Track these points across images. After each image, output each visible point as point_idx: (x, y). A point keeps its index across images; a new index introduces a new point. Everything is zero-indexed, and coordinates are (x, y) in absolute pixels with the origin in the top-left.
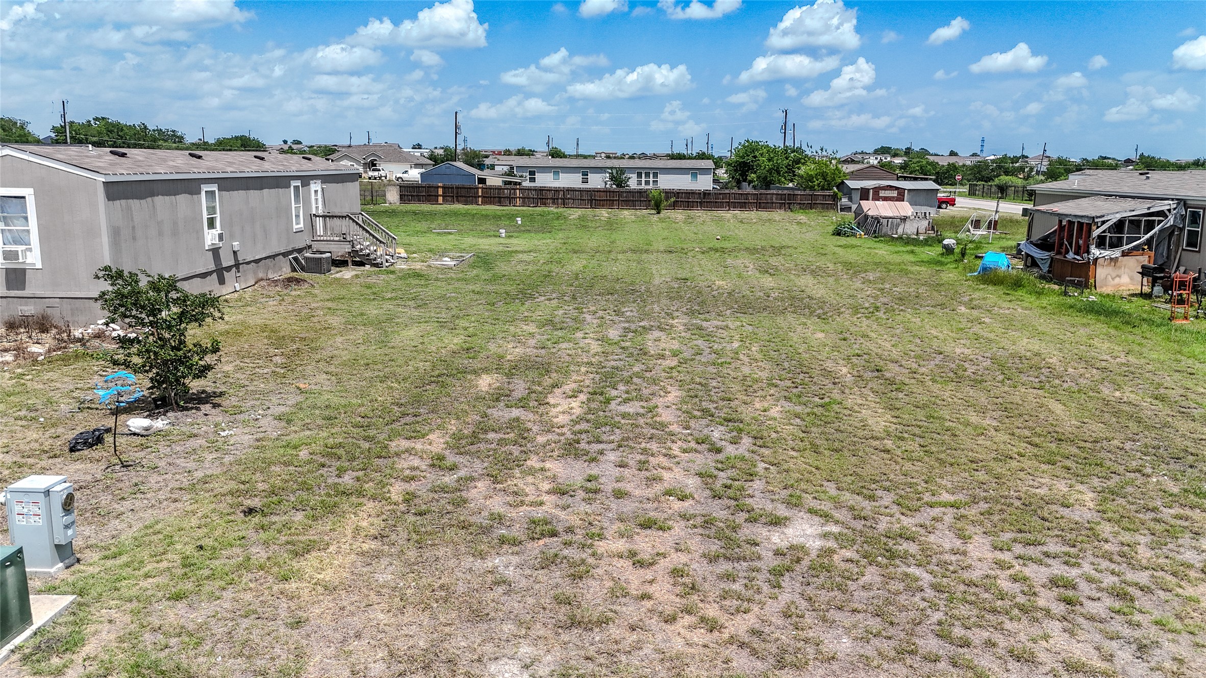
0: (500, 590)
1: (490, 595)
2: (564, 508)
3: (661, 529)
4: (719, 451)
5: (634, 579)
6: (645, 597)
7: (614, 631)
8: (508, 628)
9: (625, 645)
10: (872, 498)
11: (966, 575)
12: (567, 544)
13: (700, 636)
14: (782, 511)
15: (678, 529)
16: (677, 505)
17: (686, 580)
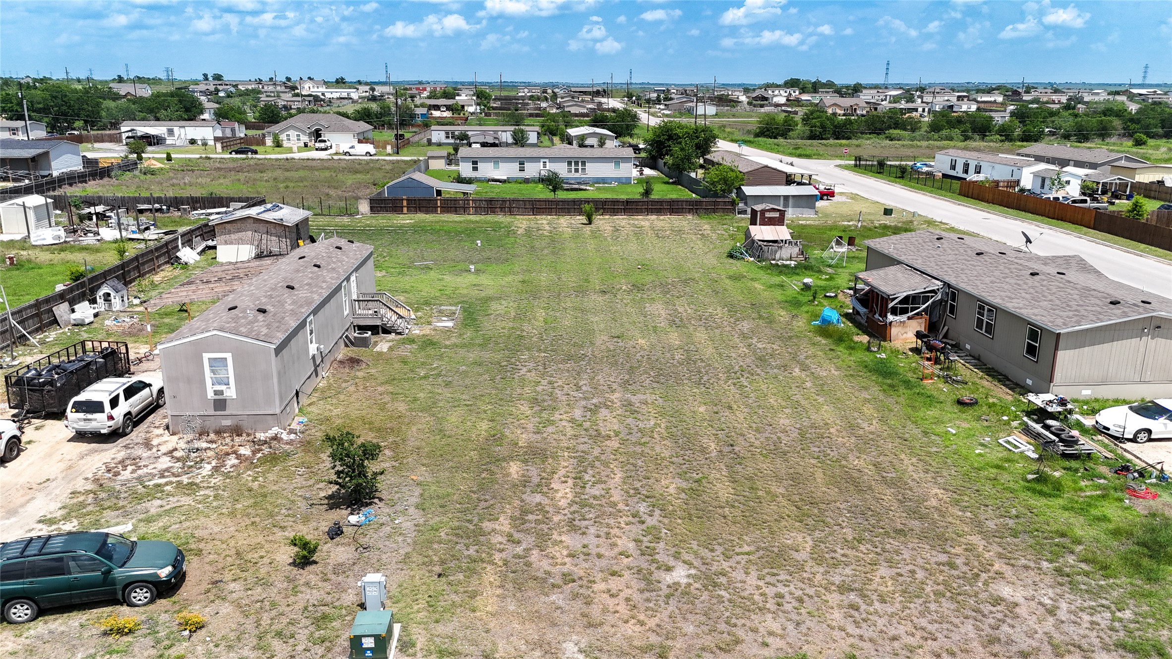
0: (559, 611)
1: (556, 615)
2: (576, 565)
3: (619, 576)
4: (643, 522)
5: (611, 602)
6: (616, 612)
7: (606, 628)
8: (566, 628)
9: (611, 633)
10: (712, 551)
11: (742, 594)
12: (581, 586)
13: (638, 628)
14: (672, 562)
15: (627, 574)
16: (626, 561)
17: (632, 603)
